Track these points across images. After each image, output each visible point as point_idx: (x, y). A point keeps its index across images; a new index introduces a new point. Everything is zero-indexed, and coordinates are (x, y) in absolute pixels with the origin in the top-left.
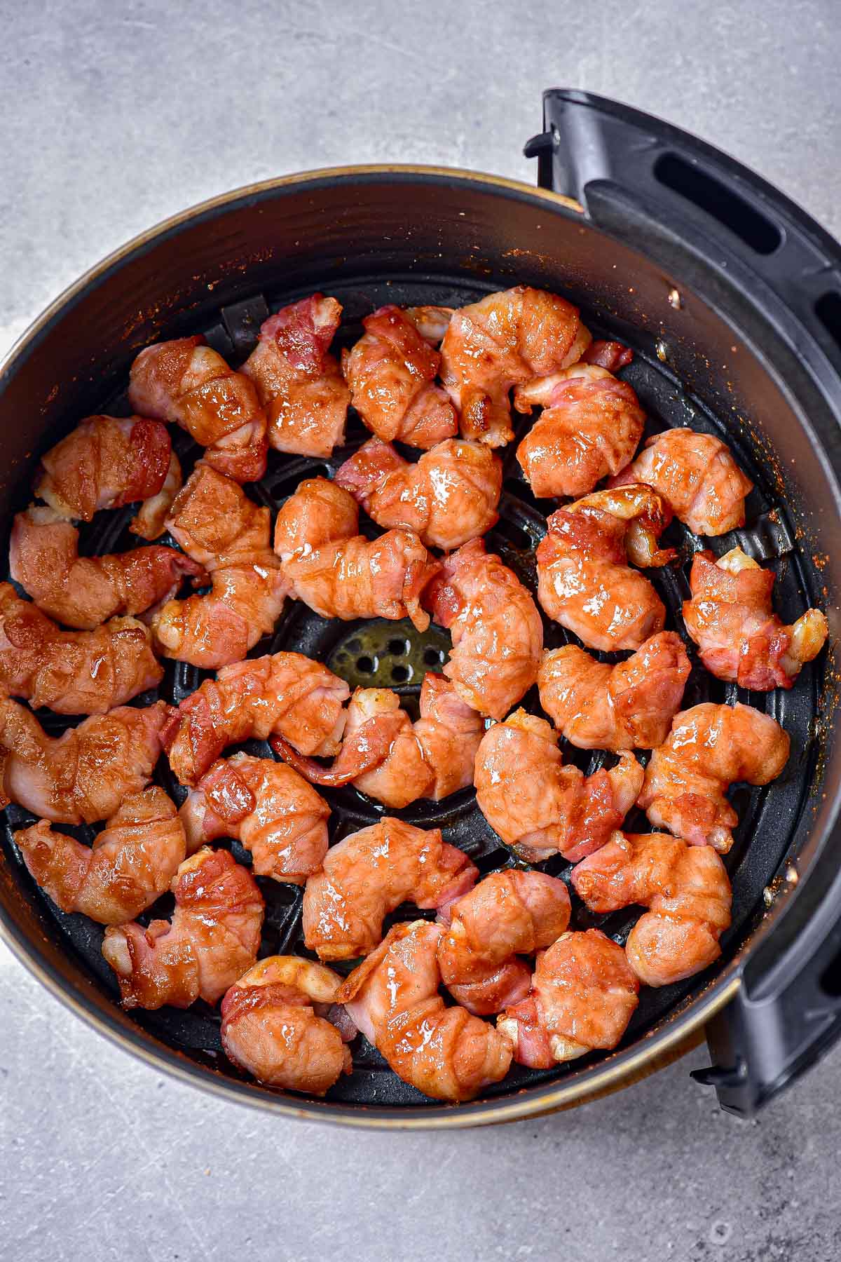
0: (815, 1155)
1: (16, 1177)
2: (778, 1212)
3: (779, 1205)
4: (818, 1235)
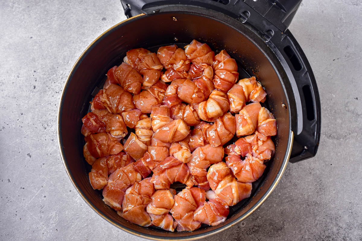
0: (264, 206)
1: (81, 213)
2: (256, 219)
3: (256, 218)
4: (265, 224)
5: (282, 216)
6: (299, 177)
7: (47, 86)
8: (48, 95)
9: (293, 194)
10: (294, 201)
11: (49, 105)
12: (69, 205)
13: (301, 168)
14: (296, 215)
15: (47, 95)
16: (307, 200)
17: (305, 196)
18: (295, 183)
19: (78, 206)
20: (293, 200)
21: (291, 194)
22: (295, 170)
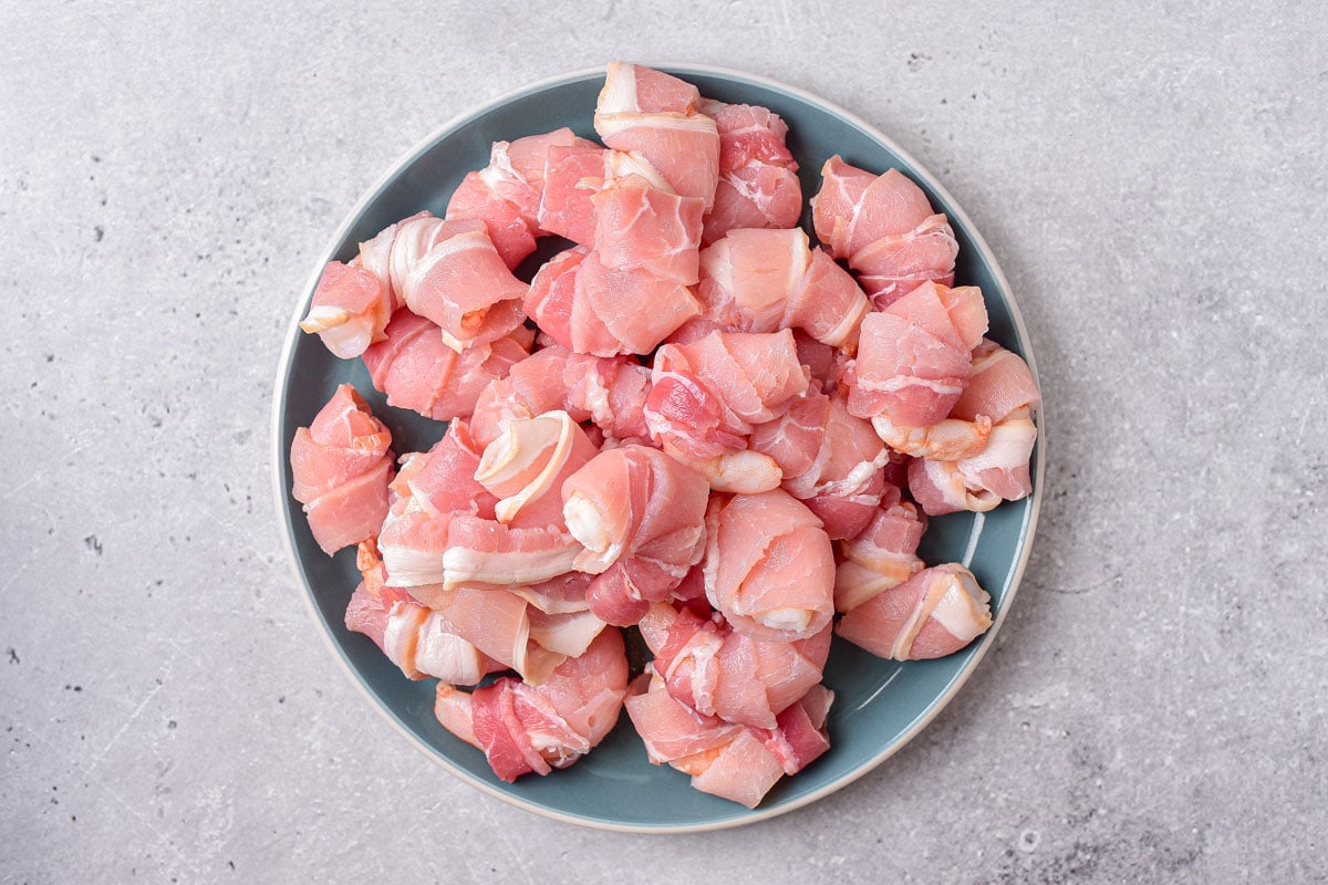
0: (1124, 764)
1: (334, 793)
2: (1086, 819)
3: (1087, 813)
4: (1124, 841)
5: (1196, 803)
6: (1280, 637)
7: (156, 229)
8: (164, 268)
9: (1248, 712)
10: (1252, 740)
11: (171, 314)
12: (280, 760)
14: (1257, 800)
15: (158, 268)
16: (1308, 735)
17: (1301, 718)
18: (1262, 663)
19: (319, 766)
20: (1249, 738)
21: (1242, 713)
22: (1265, 607)
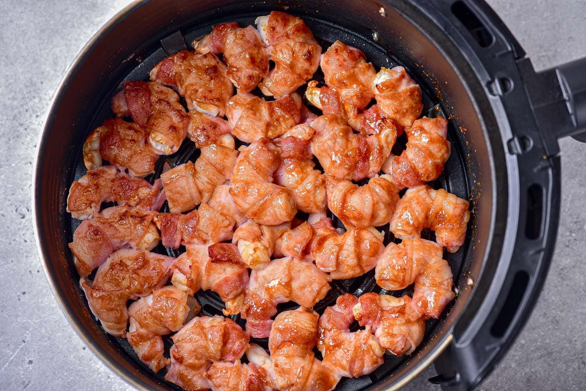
13: (567, 285)
